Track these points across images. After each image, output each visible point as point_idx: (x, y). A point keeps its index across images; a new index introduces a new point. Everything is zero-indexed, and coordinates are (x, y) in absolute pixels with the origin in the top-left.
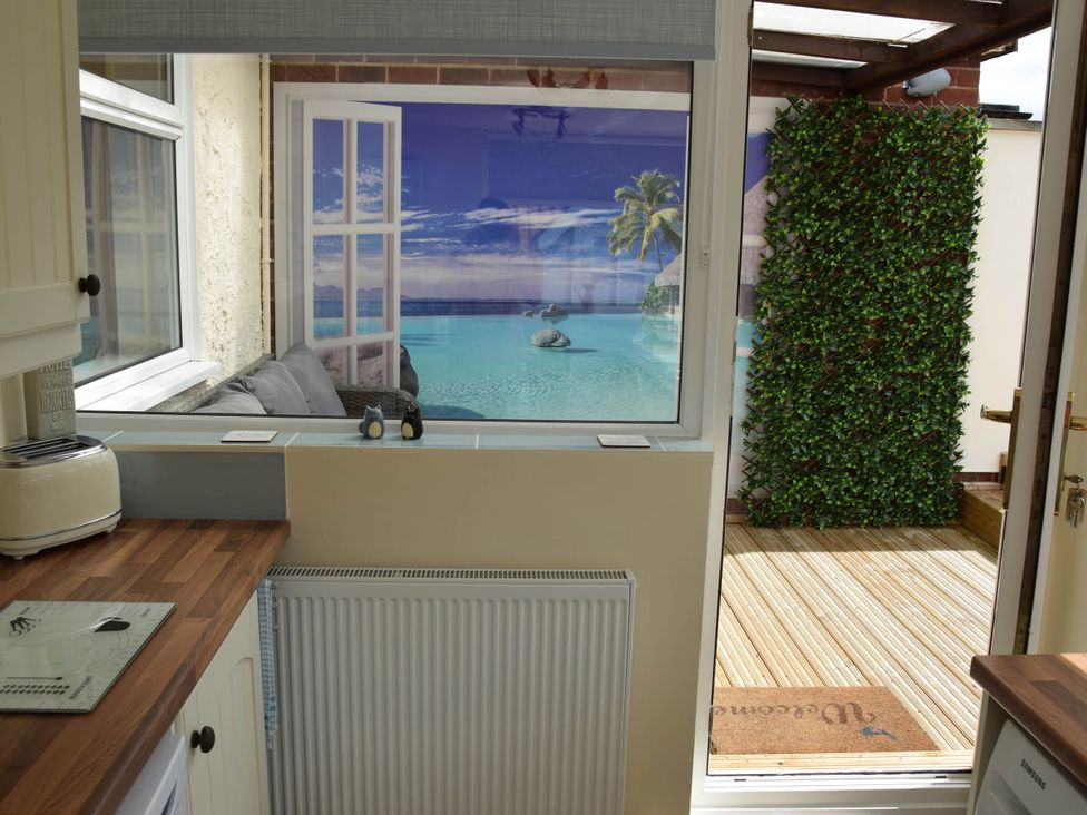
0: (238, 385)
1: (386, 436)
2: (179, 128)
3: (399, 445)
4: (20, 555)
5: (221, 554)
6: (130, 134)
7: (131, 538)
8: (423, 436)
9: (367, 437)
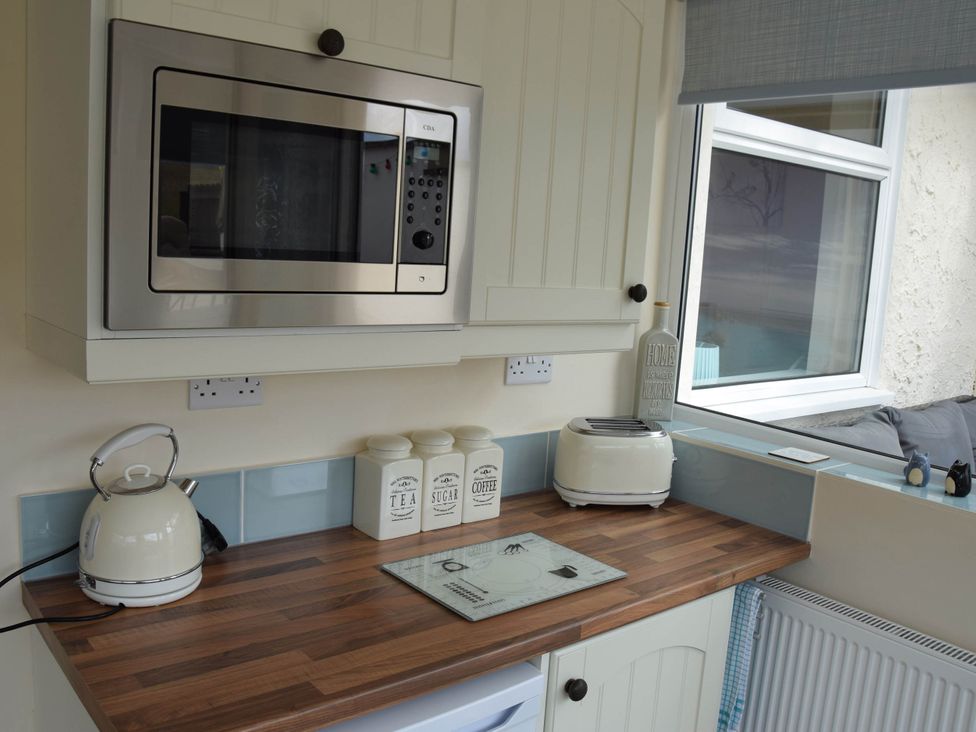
0: (885, 416)
1: (929, 485)
2: (886, 169)
3: (939, 499)
4: (574, 504)
5: (717, 551)
6: (843, 178)
7: (668, 516)
8: (969, 495)
9: (908, 483)
